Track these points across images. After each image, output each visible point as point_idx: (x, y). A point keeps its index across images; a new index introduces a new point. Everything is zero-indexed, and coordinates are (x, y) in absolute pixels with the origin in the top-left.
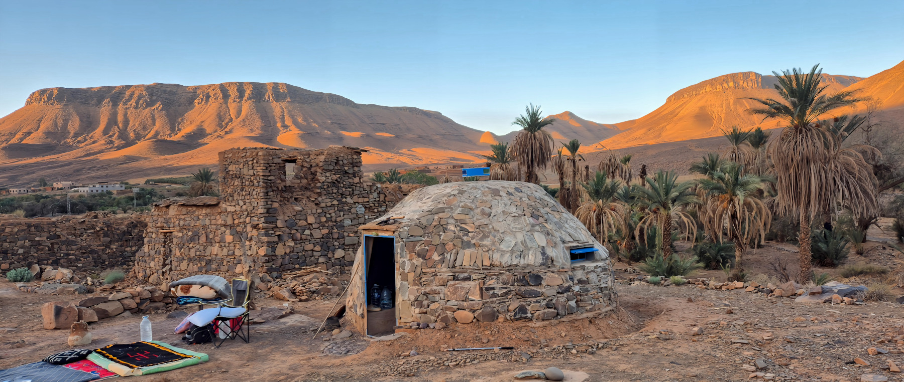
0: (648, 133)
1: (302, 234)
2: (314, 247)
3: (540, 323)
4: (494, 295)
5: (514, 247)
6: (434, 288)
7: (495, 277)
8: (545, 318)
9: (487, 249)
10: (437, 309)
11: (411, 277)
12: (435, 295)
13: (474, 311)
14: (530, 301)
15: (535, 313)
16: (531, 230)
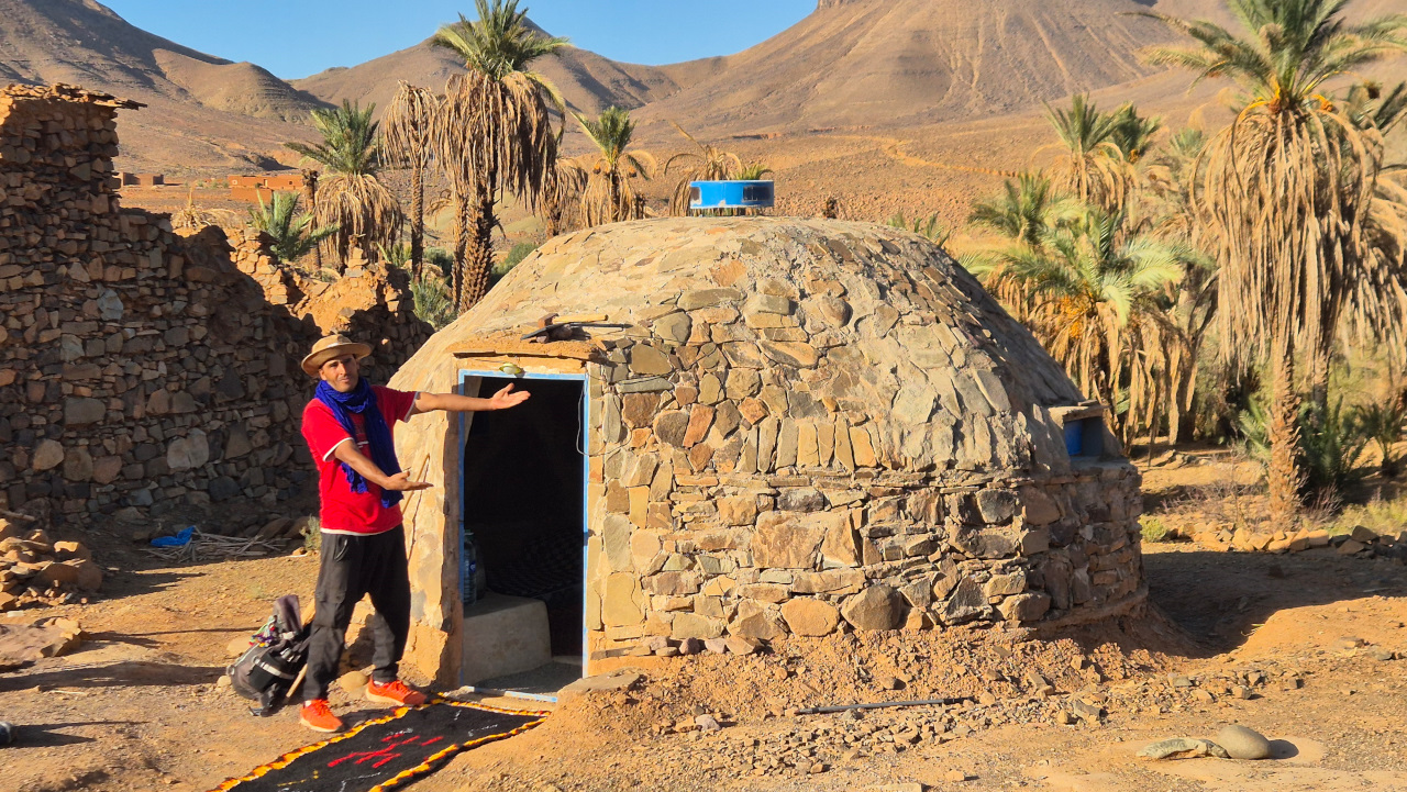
3: (1017, 631)
4: (893, 553)
5: (934, 412)
6: (718, 533)
7: (893, 499)
8: (1026, 615)
9: (859, 417)
10: (727, 595)
11: (639, 500)
12: (721, 554)
13: (841, 600)
14: (987, 568)
15: (1001, 602)
16: (966, 365)
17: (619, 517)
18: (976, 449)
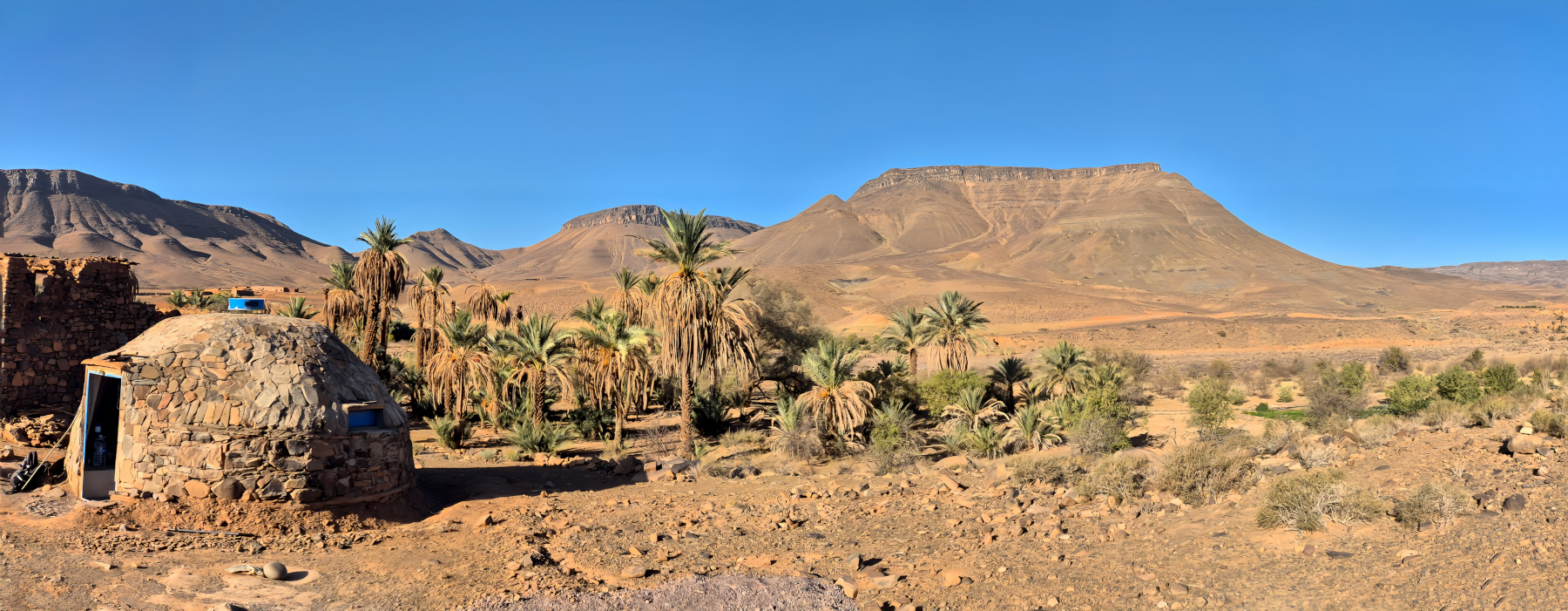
0: (539, 266)
1: (45, 363)
2: (59, 381)
3: (298, 505)
4: (240, 464)
5: (274, 403)
6: (165, 448)
7: (243, 441)
8: (304, 498)
9: (237, 403)
10: (165, 475)
11: (137, 430)
12: (165, 457)
13: (212, 483)
14: (286, 475)
15: (291, 492)
16: (299, 383)
17: (129, 436)
18: (291, 421)
